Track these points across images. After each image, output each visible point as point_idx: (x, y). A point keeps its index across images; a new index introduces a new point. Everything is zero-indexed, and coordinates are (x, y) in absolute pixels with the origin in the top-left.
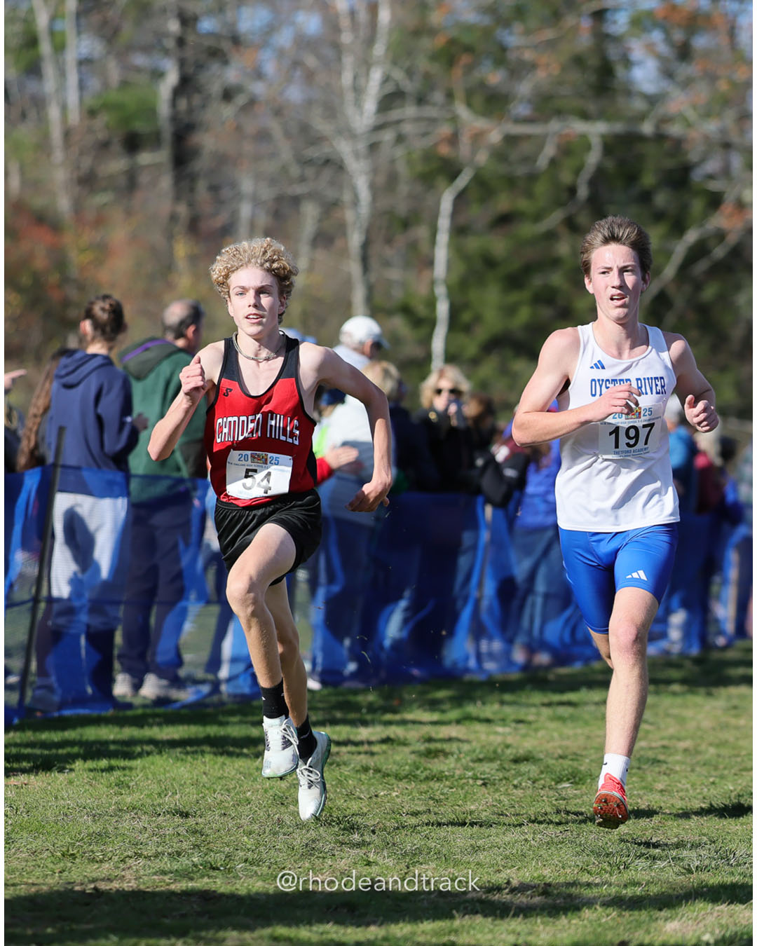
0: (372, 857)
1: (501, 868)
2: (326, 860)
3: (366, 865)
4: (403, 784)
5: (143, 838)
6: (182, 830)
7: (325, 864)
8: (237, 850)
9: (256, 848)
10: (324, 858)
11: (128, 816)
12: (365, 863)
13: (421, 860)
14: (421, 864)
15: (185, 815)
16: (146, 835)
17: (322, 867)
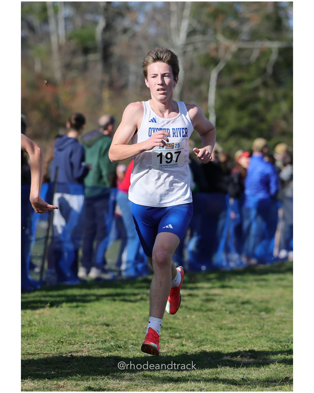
0: (184, 343)
1: (237, 347)
2: (165, 344)
3: (182, 346)
4: (197, 313)
5: (91, 335)
6: (107, 332)
7: (165, 346)
8: (129, 340)
9: (137, 339)
10: (164, 343)
11: (84, 326)
12: (181, 345)
13: (204, 344)
14: (204, 345)
15: (108, 325)
16: (92, 334)
17: (164, 347)
